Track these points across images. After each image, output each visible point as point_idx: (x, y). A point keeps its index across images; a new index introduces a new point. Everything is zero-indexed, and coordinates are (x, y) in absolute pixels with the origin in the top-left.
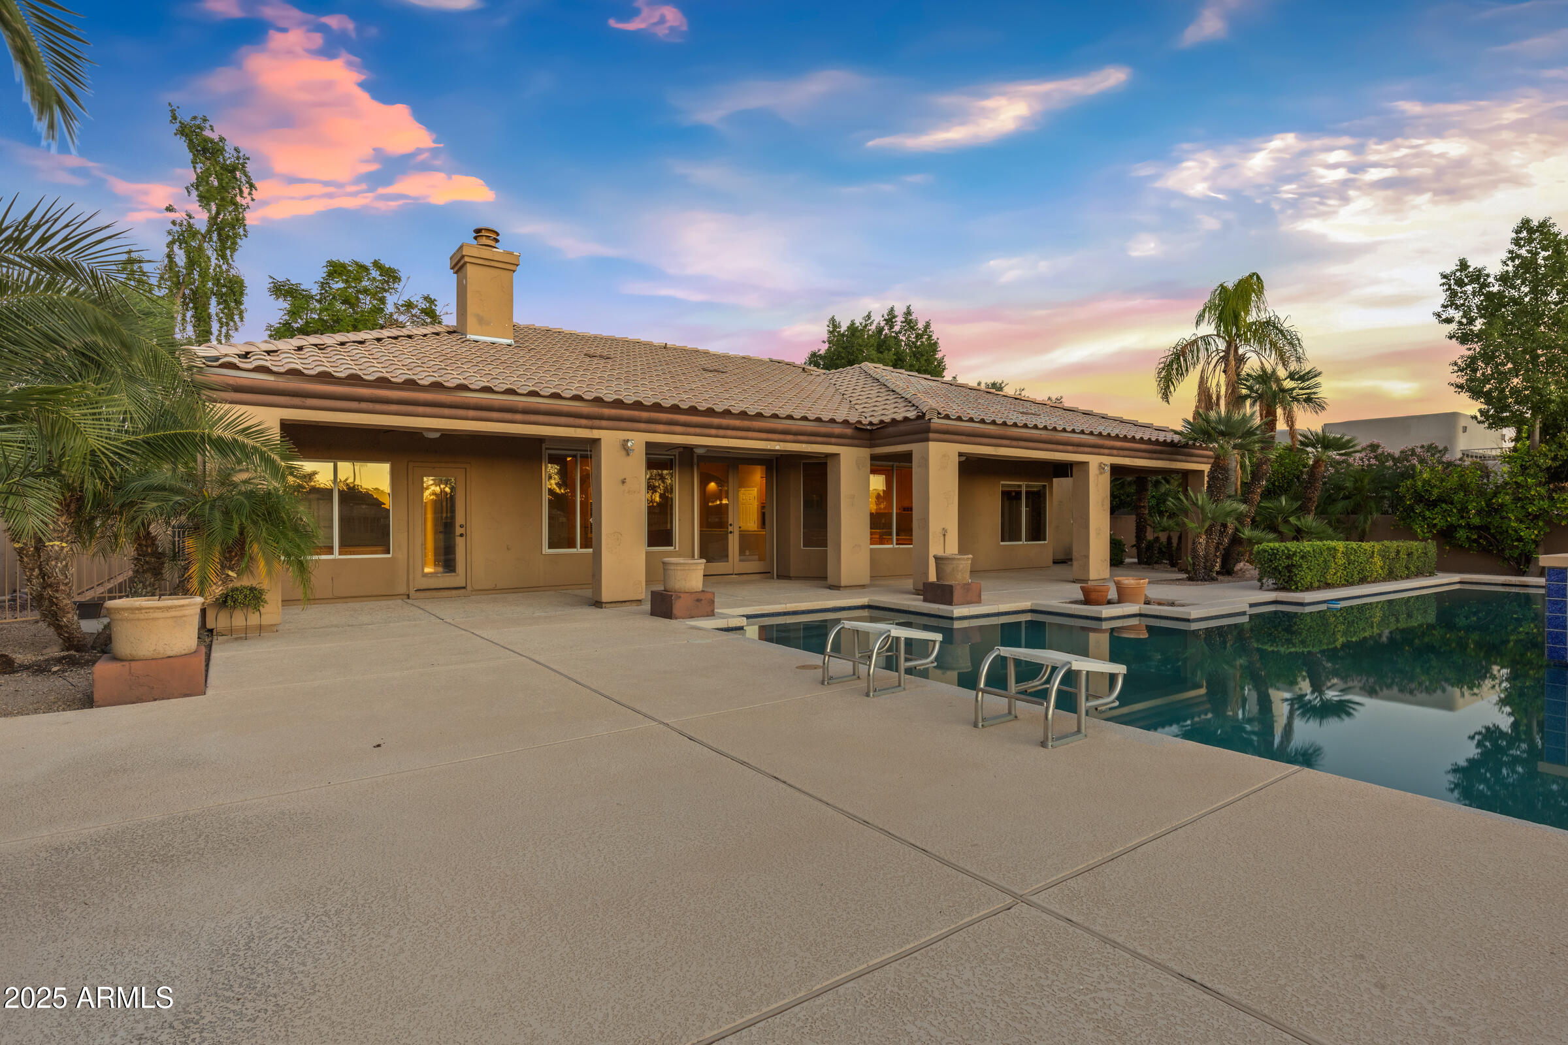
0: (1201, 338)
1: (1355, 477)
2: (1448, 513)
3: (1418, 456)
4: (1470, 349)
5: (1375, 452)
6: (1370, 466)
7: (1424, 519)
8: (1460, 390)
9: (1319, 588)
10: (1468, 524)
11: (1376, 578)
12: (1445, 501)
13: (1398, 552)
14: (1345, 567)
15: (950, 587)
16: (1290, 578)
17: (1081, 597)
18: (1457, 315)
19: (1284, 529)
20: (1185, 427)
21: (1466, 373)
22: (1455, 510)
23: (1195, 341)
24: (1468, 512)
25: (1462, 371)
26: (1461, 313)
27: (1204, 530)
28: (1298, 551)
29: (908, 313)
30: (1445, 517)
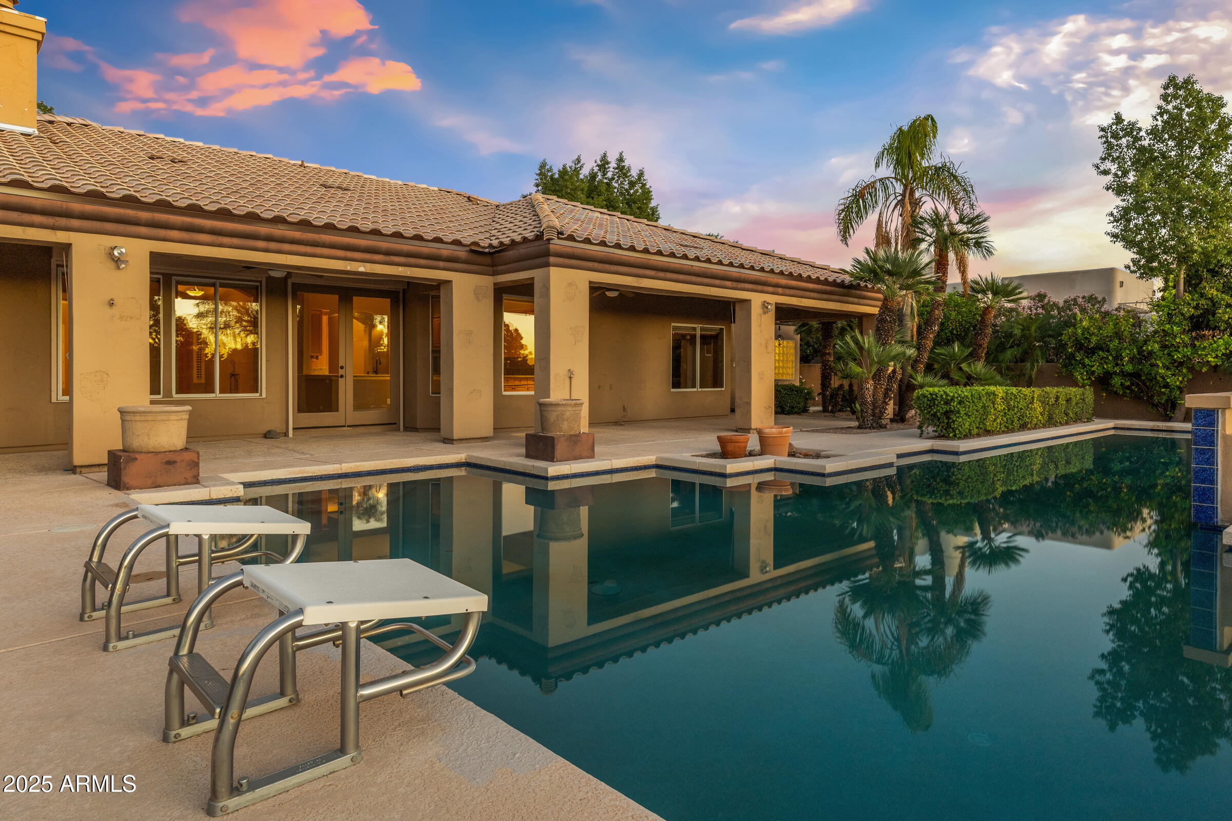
0: (880, 180)
1: (1023, 326)
2: (1103, 360)
3: (1080, 306)
4: (1124, 200)
5: (1042, 302)
6: (1036, 314)
7: (1084, 366)
8: (1115, 240)
9: (978, 435)
10: (1122, 371)
11: (1036, 424)
12: (1102, 349)
13: (1057, 398)
14: (1005, 413)
15: (552, 439)
16: (948, 426)
17: (717, 448)
18: (1114, 168)
19: (955, 376)
20: (854, 266)
21: (1121, 223)
22: (1110, 358)
23: (874, 182)
24: (1121, 360)
25: (1117, 222)
26: (1116, 166)
27: (871, 375)
28: (956, 395)
29: (621, 160)
30: (1102, 364)
